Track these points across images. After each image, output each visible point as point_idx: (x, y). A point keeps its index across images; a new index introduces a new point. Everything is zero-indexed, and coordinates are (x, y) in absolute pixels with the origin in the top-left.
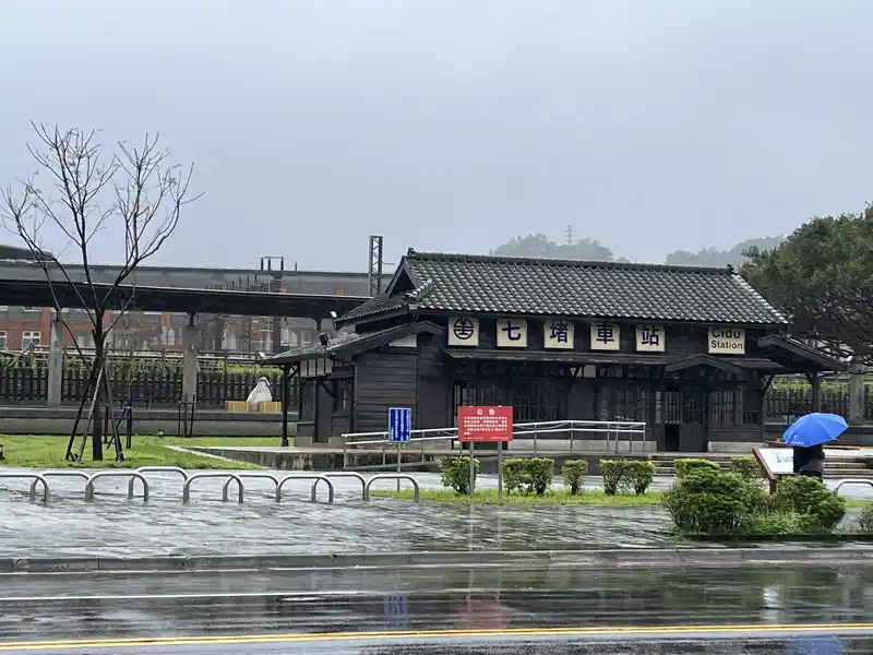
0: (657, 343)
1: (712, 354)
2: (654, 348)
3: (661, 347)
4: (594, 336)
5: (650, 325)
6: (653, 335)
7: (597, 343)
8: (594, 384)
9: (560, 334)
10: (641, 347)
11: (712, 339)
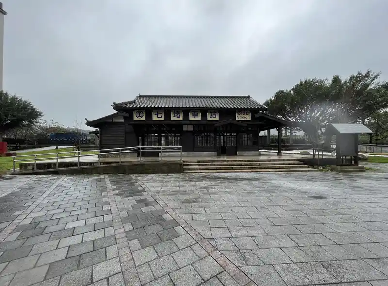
0: (216, 117)
2: (214, 119)
3: (217, 119)
4: (191, 115)
5: (213, 111)
6: (214, 114)
7: (191, 118)
8: (193, 133)
9: (178, 115)
10: (209, 119)
11: (237, 115)
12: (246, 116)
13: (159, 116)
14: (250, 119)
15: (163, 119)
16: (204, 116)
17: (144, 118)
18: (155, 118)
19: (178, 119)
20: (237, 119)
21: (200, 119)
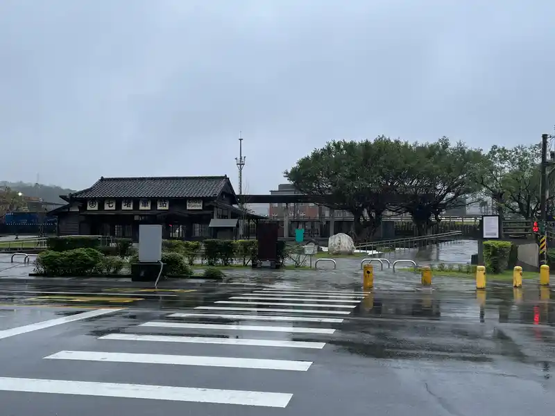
1: (189, 210)
2: (164, 208)
3: (167, 208)
4: (141, 205)
5: (163, 200)
6: (164, 203)
7: (141, 208)
9: (128, 205)
10: (159, 208)
11: (188, 204)
12: (198, 204)
13: (111, 205)
14: (201, 208)
15: (114, 208)
16: (154, 205)
17: (96, 208)
18: (106, 207)
19: (128, 208)
20: (188, 208)
21: (149, 209)
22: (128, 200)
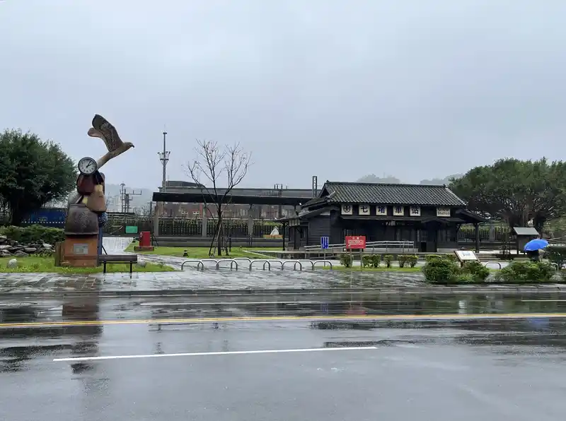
1: (438, 217)
2: (417, 215)
3: (419, 215)
4: (394, 210)
5: (415, 206)
6: (416, 210)
7: (395, 213)
8: (395, 227)
9: (382, 210)
10: (412, 214)
11: (438, 211)
12: (446, 212)
13: (365, 210)
14: (449, 216)
15: (368, 213)
16: (407, 211)
17: (351, 213)
18: (361, 213)
19: (383, 214)
20: (438, 215)
21: (403, 215)
22: (382, 206)
